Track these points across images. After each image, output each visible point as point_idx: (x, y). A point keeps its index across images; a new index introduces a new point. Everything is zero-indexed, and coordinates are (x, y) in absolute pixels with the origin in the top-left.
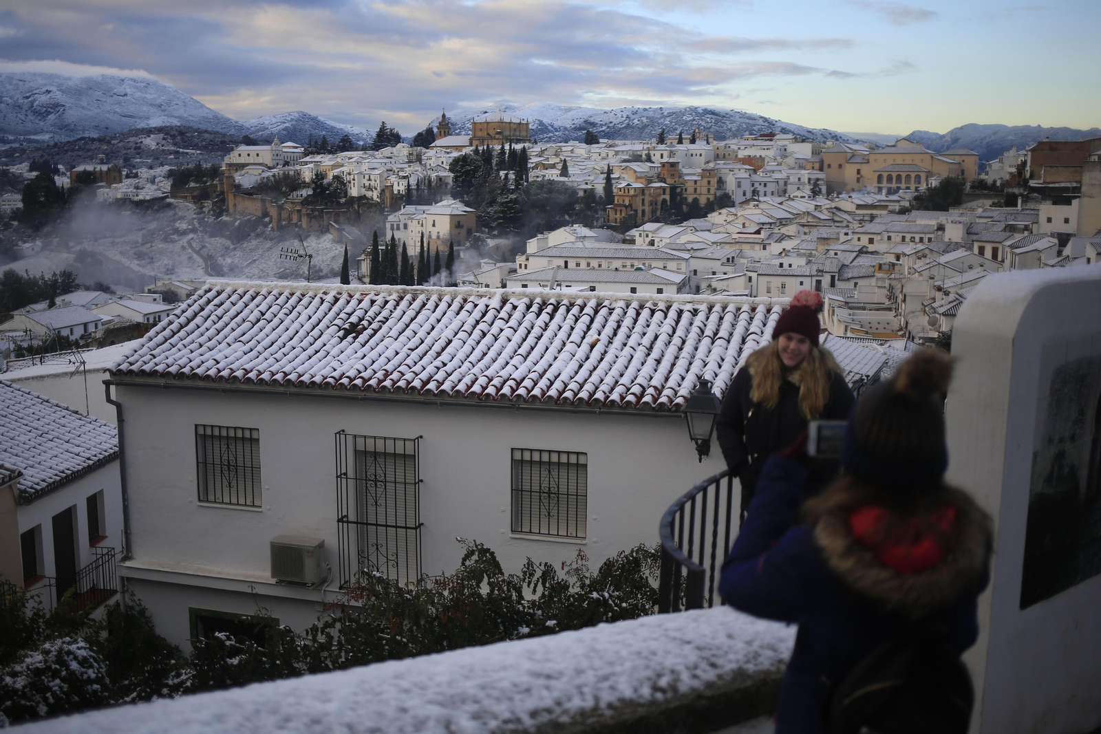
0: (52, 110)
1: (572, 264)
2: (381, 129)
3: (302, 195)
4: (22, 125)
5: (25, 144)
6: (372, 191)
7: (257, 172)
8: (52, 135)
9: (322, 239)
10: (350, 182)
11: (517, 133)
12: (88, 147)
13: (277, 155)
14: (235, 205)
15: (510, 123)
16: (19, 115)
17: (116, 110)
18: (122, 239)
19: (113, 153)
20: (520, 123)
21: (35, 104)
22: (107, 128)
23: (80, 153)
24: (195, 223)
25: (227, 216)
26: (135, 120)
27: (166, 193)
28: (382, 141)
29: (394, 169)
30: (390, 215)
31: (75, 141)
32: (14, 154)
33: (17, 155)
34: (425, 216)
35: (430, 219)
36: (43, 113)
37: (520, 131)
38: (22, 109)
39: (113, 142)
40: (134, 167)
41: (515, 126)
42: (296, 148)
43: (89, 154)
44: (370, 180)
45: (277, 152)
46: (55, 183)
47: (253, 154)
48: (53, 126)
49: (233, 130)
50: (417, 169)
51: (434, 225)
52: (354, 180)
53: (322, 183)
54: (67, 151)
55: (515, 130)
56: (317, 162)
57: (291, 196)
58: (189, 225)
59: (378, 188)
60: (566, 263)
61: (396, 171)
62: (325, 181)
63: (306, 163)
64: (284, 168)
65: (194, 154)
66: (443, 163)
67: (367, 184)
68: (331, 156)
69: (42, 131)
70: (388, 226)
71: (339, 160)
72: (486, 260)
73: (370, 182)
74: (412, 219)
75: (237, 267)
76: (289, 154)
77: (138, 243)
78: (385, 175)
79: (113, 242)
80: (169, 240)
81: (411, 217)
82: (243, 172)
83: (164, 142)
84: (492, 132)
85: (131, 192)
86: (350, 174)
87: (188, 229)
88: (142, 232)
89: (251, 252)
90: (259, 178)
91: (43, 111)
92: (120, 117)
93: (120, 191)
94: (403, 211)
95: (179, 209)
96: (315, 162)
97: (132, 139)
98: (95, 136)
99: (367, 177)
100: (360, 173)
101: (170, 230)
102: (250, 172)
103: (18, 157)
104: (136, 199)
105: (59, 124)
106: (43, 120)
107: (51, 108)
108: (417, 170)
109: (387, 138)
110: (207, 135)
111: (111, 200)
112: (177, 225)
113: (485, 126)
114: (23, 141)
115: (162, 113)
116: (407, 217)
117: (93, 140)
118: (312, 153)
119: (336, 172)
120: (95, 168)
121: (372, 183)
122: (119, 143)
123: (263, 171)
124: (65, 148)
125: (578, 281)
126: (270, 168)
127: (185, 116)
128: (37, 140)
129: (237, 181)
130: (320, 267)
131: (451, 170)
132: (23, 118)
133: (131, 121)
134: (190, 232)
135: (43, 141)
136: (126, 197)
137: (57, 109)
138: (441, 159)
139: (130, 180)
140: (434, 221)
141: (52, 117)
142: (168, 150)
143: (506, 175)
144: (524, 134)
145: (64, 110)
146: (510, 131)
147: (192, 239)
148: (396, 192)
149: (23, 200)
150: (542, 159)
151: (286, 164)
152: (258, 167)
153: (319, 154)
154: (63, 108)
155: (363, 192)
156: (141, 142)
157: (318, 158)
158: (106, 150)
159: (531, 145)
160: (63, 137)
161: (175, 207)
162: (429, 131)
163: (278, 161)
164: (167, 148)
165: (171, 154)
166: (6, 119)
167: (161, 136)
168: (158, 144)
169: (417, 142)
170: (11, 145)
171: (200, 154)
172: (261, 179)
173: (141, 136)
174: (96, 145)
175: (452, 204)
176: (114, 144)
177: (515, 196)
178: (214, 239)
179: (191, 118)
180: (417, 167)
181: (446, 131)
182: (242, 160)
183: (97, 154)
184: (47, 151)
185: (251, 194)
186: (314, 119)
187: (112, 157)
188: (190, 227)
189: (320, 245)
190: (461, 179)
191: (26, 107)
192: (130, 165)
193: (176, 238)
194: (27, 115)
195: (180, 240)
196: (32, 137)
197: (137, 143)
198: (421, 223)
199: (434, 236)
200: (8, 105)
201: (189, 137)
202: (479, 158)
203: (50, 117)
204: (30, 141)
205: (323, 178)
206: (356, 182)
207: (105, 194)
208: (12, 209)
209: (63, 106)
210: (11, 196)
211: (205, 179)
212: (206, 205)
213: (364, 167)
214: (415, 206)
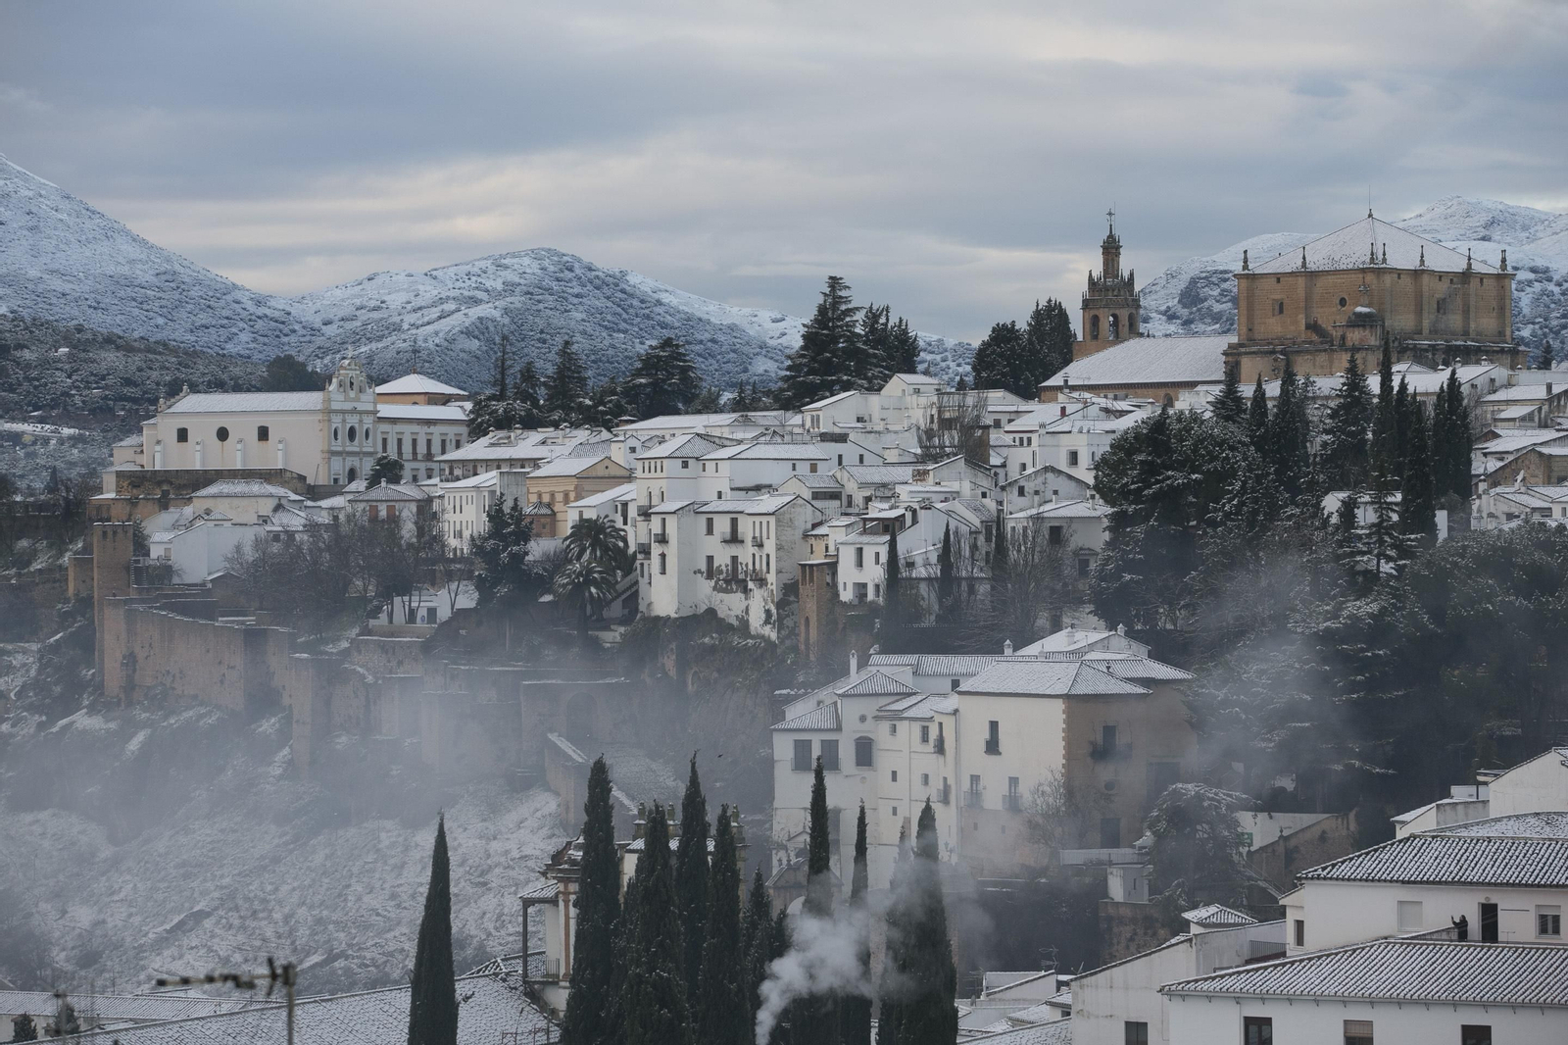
1: (1517, 921)
2: (822, 310)
3: (432, 612)
6: (746, 591)
7: (248, 512)
9: (511, 818)
10: (645, 550)
11: (1455, 321)
13: (352, 433)
14: (130, 660)
15: (1417, 274)
20: (1467, 275)
25: (92, 710)
28: (828, 368)
29: (851, 487)
30: (796, 698)
34: (953, 702)
35: (977, 716)
37: (1466, 312)
41: (1442, 288)
42: (445, 400)
44: (734, 539)
45: (353, 420)
47: (243, 431)
49: (244, 337)
50: (955, 486)
51: (992, 747)
52: (662, 539)
53: (518, 558)
55: (1441, 306)
56: (523, 462)
57: (383, 617)
59: (771, 578)
60: (1489, 912)
61: (858, 498)
62: (538, 549)
63: (473, 467)
64: (375, 494)
65: (46, 441)
66: (1074, 458)
67: (722, 559)
68: (582, 435)
70: (783, 749)
71: (619, 453)
72: (1213, 909)
73: (734, 550)
74: (897, 716)
75: (118, 946)
76: (408, 430)
78: (805, 516)
81: (890, 708)
82: (188, 511)
84: (1330, 318)
86: (646, 513)
89: (186, 876)
90: (248, 536)
94: (854, 679)
96: (511, 462)
99: (722, 526)
100: (694, 509)
102: (221, 508)
108: (955, 495)
109: (853, 353)
110: (110, 358)
113: (1301, 292)
116: (870, 707)
118: (505, 423)
119: (594, 504)
121: (746, 554)
123: (278, 508)
125: (1523, 1005)
126: (314, 492)
127: (33, 273)
129: (156, 552)
130: (481, 947)
131: (1102, 490)
138: (1068, 443)
140: (994, 725)
143: (1348, 510)
144: (1487, 323)
146: (1419, 310)
148: (847, 595)
150: (1549, 434)
151: (388, 471)
152: (256, 488)
153: (531, 423)
155: (705, 592)
157: (527, 444)
159: (1500, 373)
162: (1051, 318)
163: (350, 462)
169: (990, 366)
171: (75, 440)
172: (257, 542)
175: (1092, 647)
177: (1374, 608)
178: (28, 818)
179: (57, 284)
180: (956, 479)
181: (1124, 314)
182: (191, 458)
185: (210, 611)
186: (612, 286)
189: (495, 846)
190: (1139, 531)
198: (933, 733)
199: (994, 796)
201: (28, 366)
202: (1237, 433)
205: (524, 535)
206: (672, 550)
211: (24, 543)
212: (17, 660)
213: (715, 483)
214: (912, 659)
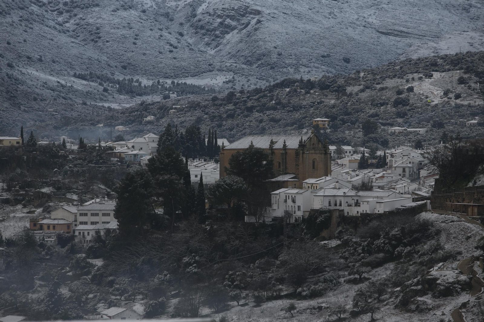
0: (234, 23)
4: (170, 55)
5: (173, 96)
8: (230, 76)
12: (295, 101)
16: (165, 33)
17: (370, 20)
18: (313, 303)
19: (347, 114)
21: (200, 10)
22: (347, 60)
23: (277, 115)
24: (476, 269)
26: (408, 41)
27: (423, 198)
31: (271, 89)
32: (142, 116)
33: (150, 118)
36: (215, 30)
38: (172, 20)
39: (349, 89)
40: (385, 144)
43: (297, 115)
46: (188, 175)
48: (234, 56)
54: (250, 110)
58: (461, 273)
69: (210, 69)
77: (345, 311)
79: (292, 308)
80: (413, 307)
83: (460, 89)
85: (345, 196)
87: (458, 282)
88: (356, 287)
91: (216, 25)
92: (375, 35)
93: (321, 193)
95: (449, 235)
97: (390, 83)
98: (315, 76)
101: (417, 284)
103: (150, 122)
104: (354, 211)
105: (246, 53)
106: (214, 43)
107: (232, 18)
111: (299, 214)
112: (434, 272)
114: (170, 90)
115: (472, 25)
117: (309, 85)
120: (272, 143)
122: (362, 91)
124: (249, 104)
128: (199, 87)
132: (174, 41)
133: (400, 45)
134: (463, 290)
135: (212, 90)
136: (333, 207)
137: (244, 20)
139: (366, 171)
141: (232, 37)
142: (469, 106)
145: (259, 22)
147: (464, 305)
149: (118, 213)
154: (257, 17)
156: (411, 89)
158: (334, 106)
160: (253, 80)
161: (438, 232)
164: (466, 103)
165: (473, 115)
166: (139, 42)
167: (457, 74)
168: (446, 93)
170: (144, 98)
173: (410, 76)
174: (315, 93)
176: (351, 94)
183: (312, 116)
184: (212, 110)
187: (344, 122)
188: (463, 278)
191: (180, 17)
192: (375, 140)
193: (429, 301)
194: (181, 35)
195: (438, 307)
196: (190, 81)
197: (400, 92)
200: (144, 11)
203: (228, 37)
204: (184, 90)
207: (290, 202)
208: (98, 232)
209: (258, 13)
210: (100, 203)
